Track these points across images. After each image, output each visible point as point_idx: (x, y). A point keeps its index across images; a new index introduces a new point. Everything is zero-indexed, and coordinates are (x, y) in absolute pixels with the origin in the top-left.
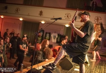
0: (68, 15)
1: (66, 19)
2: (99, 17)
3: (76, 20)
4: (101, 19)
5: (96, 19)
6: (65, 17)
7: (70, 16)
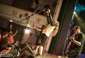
0: (15, 12)
1: (12, 15)
2: (40, 19)
3: (21, 18)
4: (41, 21)
5: (37, 20)
6: (12, 13)
7: (16, 13)
